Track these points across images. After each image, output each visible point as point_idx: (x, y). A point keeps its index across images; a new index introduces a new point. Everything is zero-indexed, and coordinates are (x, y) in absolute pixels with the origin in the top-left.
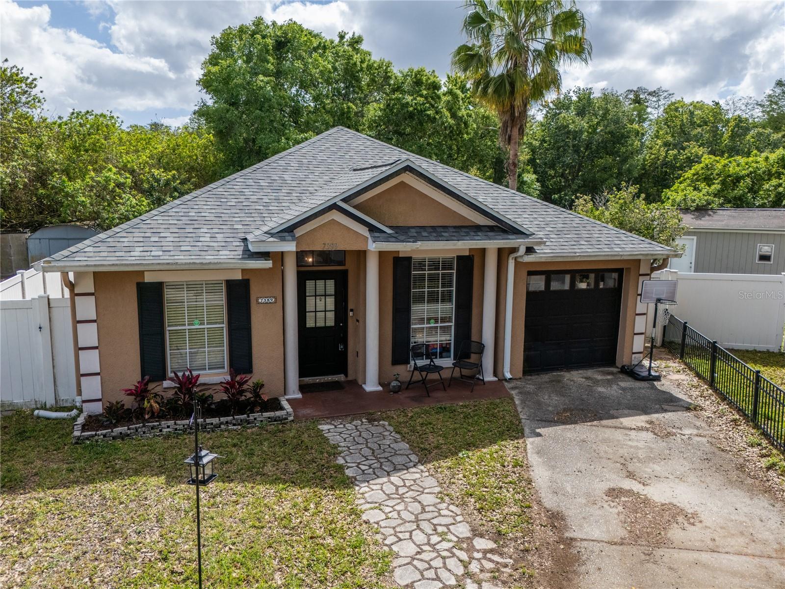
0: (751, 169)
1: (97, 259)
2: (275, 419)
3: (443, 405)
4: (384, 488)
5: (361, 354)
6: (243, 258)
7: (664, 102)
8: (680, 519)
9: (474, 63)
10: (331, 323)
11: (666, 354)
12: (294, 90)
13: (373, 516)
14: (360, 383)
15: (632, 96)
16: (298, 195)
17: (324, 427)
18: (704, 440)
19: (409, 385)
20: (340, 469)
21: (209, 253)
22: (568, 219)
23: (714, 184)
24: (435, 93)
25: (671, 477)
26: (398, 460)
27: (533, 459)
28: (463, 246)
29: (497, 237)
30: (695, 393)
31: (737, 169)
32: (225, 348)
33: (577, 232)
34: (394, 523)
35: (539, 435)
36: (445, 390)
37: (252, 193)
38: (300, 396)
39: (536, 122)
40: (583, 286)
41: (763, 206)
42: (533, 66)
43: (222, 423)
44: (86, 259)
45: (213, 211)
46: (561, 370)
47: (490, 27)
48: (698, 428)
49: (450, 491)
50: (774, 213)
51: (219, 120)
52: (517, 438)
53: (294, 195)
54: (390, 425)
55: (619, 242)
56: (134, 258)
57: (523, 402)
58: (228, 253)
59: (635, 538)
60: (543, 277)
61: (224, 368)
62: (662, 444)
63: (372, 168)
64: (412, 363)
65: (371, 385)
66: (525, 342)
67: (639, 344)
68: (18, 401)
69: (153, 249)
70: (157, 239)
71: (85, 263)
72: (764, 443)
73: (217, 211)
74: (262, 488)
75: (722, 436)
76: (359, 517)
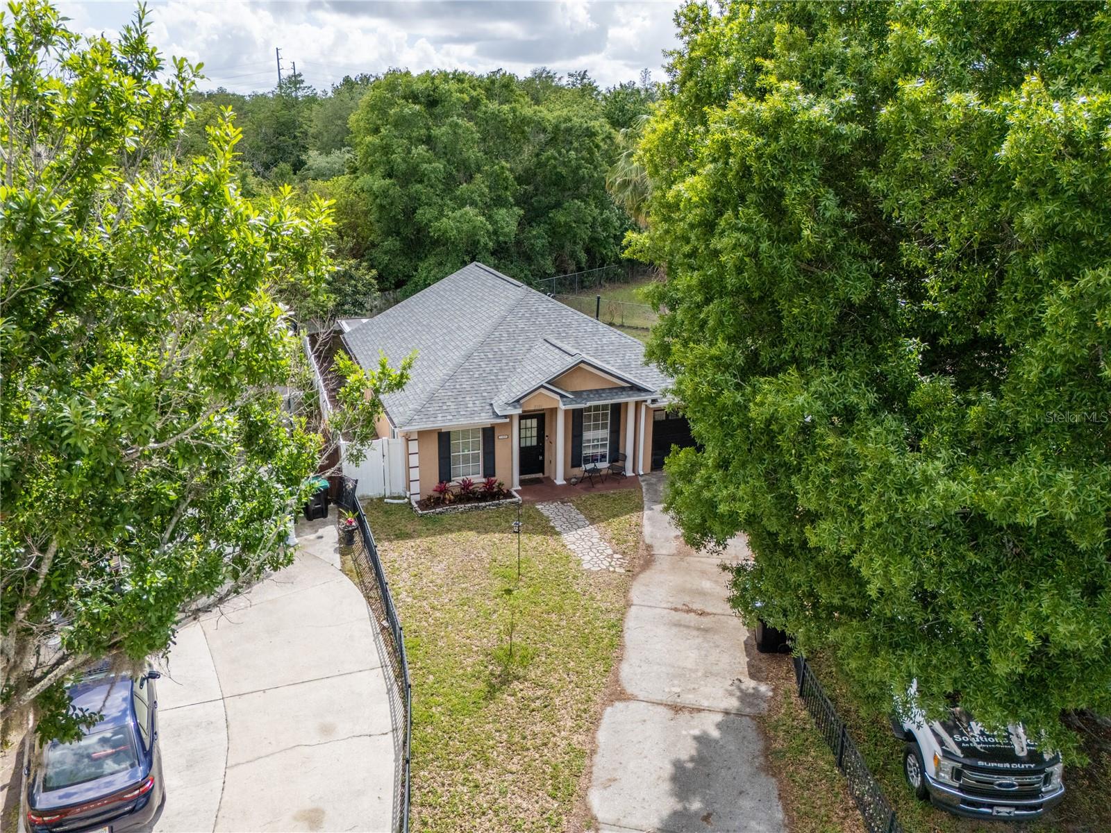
1: (423, 423)
2: (512, 504)
3: (602, 492)
4: (575, 536)
5: (553, 462)
6: (493, 419)
10: (534, 442)
13: (573, 547)
14: (552, 479)
16: (513, 364)
17: (539, 507)
19: (582, 480)
20: (553, 528)
21: (475, 415)
26: (579, 523)
27: (645, 522)
29: (632, 394)
34: (581, 549)
35: (651, 509)
36: (603, 483)
38: (521, 487)
45: (468, 383)
49: (604, 537)
52: (640, 511)
53: (510, 364)
54: (573, 505)
56: (439, 422)
57: (647, 490)
58: (485, 415)
59: (679, 553)
60: (664, 412)
61: (482, 474)
64: (584, 467)
65: (560, 481)
66: (652, 451)
68: (371, 494)
69: (447, 414)
70: (446, 407)
73: (470, 383)
76: (566, 547)
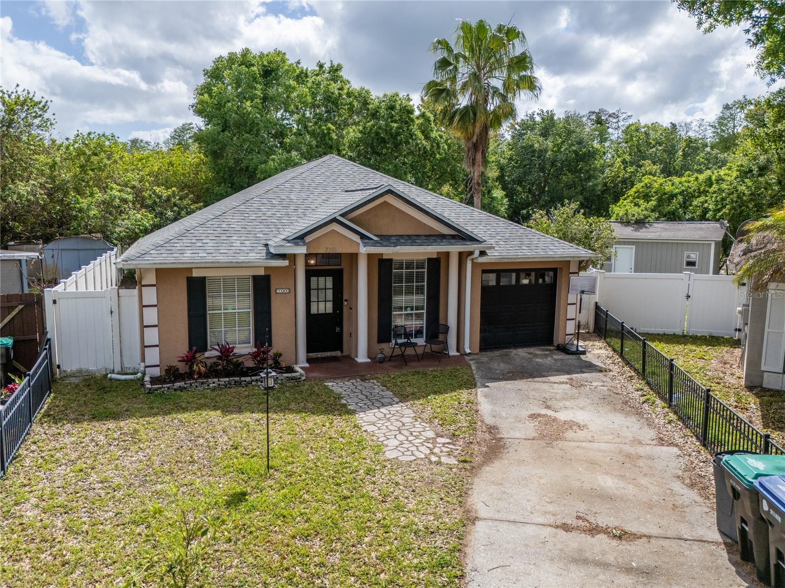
0: (683, 188)
1: (161, 258)
2: (292, 379)
3: (418, 370)
4: (376, 415)
5: (354, 335)
6: (266, 259)
7: (623, 123)
8: (574, 428)
9: (444, 95)
10: (329, 308)
11: (596, 337)
12: (279, 115)
13: (370, 428)
14: (353, 356)
15: (594, 117)
16: (303, 211)
17: (329, 384)
18: (606, 388)
19: (391, 358)
20: (344, 405)
21: (241, 254)
22: (514, 230)
23: (651, 200)
24: (409, 117)
25: (575, 407)
26: (384, 401)
27: (481, 399)
28: (432, 250)
29: (457, 243)
30: (609, 361)
31: (672, 188)
32: (251, 328)
33: (520, 240)
34: (384, 431)
35: (488, 387)
36: (419, 361)
37: (267, 210)
38: (307, 365)
39: (505, 141)
40: (525, 281)
41: (692, 219)
42: (493, 99)
43: (253, 381)
44: (152, 259)
45: (239, 224)
46: (510, 348)
47: (456, 69)
48: (604, 382)
49: (421, 416)
50: (699, 226)
51: (212, 142)
52: (472, 388)
53: (300, 211)
54: (378, 382)
55: (553, 248)
56: (186, 258)
57: (478, 368)
58: (255, 255)
59: (542, 437)
60: (495, 275)
61: (250, 343)
62: (574, 391)
63: (361, 190)
64: (393, 342)
65: (362, 357)
66: (481, 326)
67: (571, 327)
68: (92, 368)
69: (200, 251)
70: (201, 245)
71: (153, 262)
72: (646, 388)
73: (242, 223)
74: (291, 416)
75: (619, 386)
76: (360, 429)
